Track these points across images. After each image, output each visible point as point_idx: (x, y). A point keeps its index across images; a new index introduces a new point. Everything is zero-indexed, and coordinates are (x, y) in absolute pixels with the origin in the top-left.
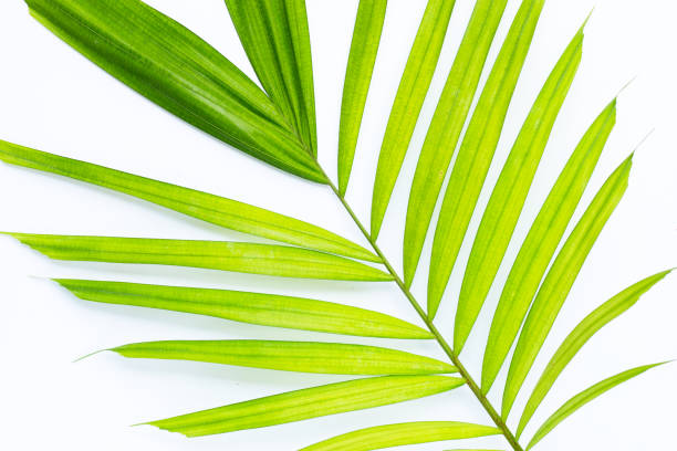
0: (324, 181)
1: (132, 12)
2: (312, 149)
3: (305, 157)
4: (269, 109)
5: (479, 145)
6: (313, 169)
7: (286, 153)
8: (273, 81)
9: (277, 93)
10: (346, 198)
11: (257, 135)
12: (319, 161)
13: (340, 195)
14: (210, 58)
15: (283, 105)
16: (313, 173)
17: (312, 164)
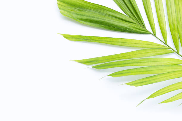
0: (150, 33)
1: (89, 7)
2: (144, 26)
3: (143, 29)
4: (131, 20)
5: (180, 13)
6: (146, 31)
7: (138, 29)
8: (129, 13)
9: (131, 15)
10: (156, 36)
11: (130, 27)
12: (147, 29)
13: (155, 35)
14: (112, 12)
15: (133, 18)
16: (147, 32)
17: (145, 30)
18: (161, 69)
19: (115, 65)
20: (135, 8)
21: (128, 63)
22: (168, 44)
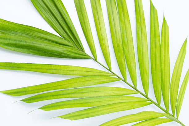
0: (90, 58)
1: (14, 28)
2: (82, 50)
3: (81, 52)
4: (66, 42)
6: (85, 55)
7: (75, 53)
8: (64, 34)
9: (66, 37)
10: (98, 61)
11: (64, 51)
12: (86, 52)
13: (96, 60)
14: (42, 33)
15: (69, 40)
16: (85, 57)
17: (84, 54)
18: (104, 100)
19: (48, 96)
20: (71, 28)
21: (63, 94)
22: (112, 71)
